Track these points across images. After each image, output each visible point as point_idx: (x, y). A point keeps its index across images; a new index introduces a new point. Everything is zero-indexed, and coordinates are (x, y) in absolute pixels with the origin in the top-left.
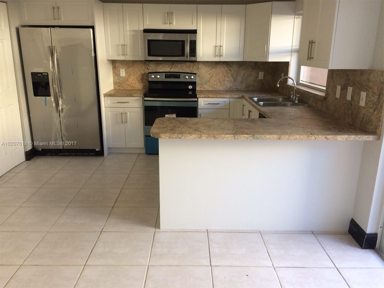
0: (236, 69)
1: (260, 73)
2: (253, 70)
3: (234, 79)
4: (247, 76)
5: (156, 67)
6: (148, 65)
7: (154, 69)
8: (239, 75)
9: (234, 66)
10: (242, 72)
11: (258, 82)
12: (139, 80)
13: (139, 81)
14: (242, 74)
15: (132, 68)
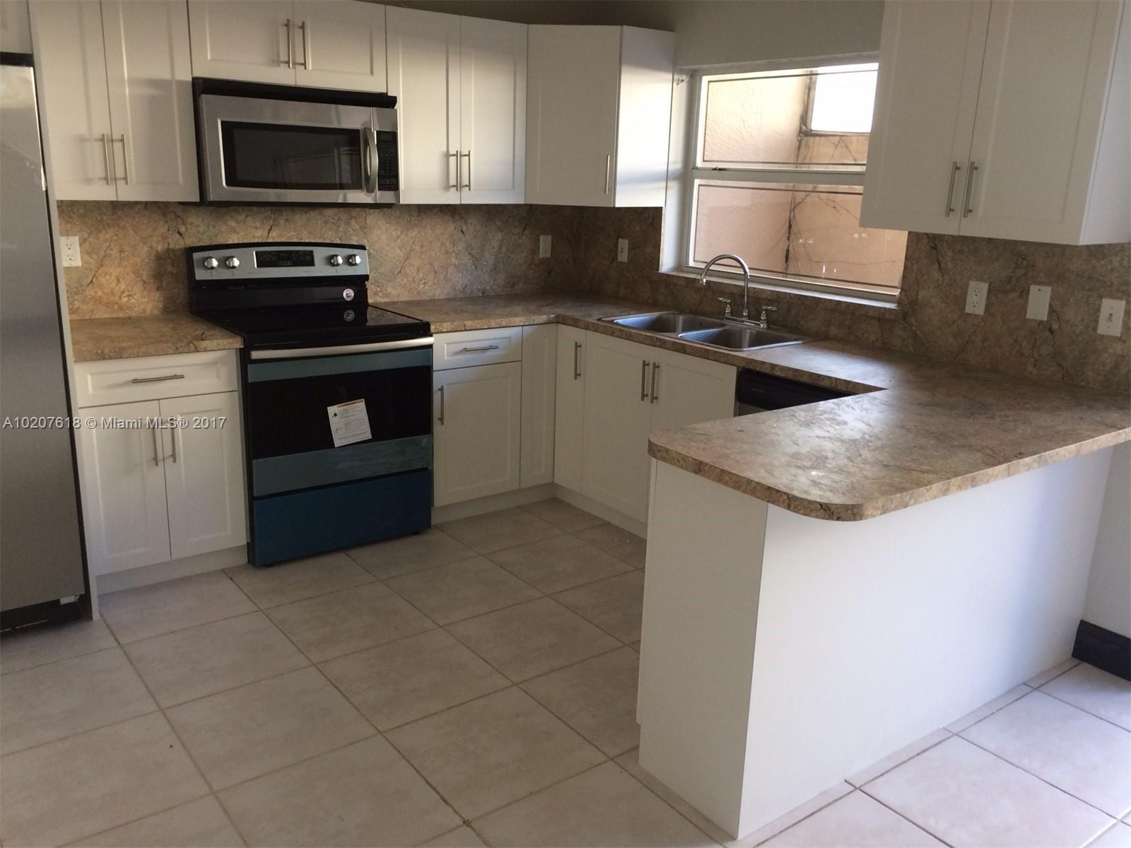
0: (478, 228)
1: (542, 237)
2: (523, 231)
3: (473, 261)
4: (508, 249)
5: (214, 227)
6: (179, 217)
7: (204, 233)
8: (487, 247)
9: (473, 220)
10: (497, 238)
11: (539, 266)
12: (144, 277)
13: (144, 282)
14: (495, 243)
15: (111, 232)
